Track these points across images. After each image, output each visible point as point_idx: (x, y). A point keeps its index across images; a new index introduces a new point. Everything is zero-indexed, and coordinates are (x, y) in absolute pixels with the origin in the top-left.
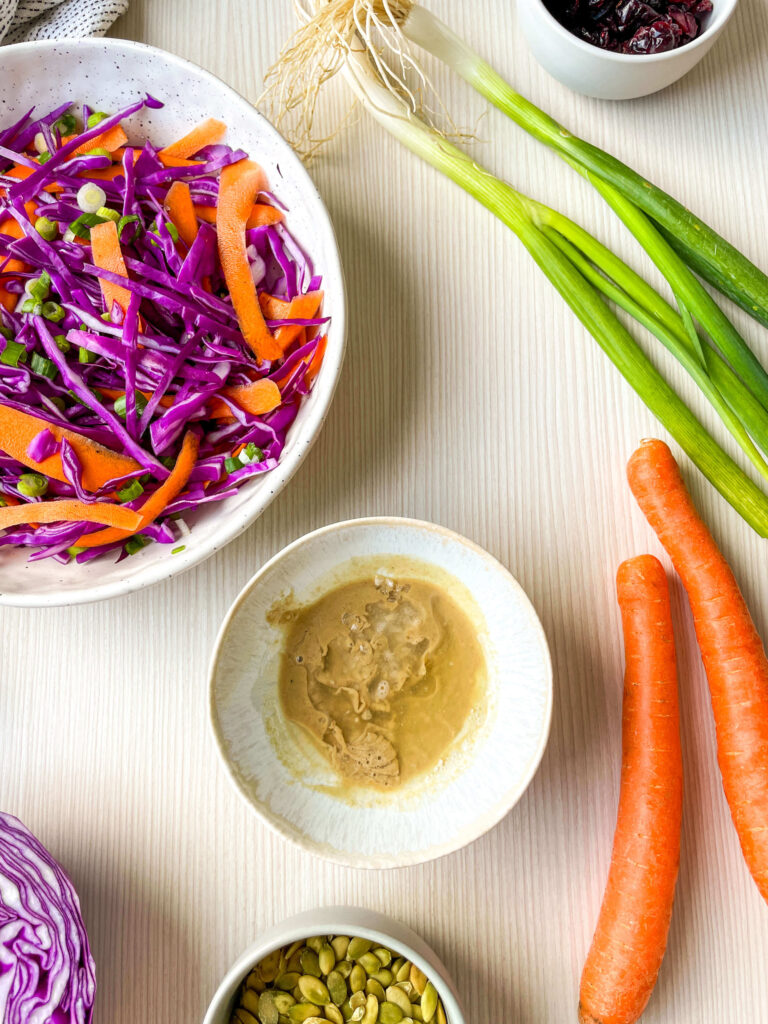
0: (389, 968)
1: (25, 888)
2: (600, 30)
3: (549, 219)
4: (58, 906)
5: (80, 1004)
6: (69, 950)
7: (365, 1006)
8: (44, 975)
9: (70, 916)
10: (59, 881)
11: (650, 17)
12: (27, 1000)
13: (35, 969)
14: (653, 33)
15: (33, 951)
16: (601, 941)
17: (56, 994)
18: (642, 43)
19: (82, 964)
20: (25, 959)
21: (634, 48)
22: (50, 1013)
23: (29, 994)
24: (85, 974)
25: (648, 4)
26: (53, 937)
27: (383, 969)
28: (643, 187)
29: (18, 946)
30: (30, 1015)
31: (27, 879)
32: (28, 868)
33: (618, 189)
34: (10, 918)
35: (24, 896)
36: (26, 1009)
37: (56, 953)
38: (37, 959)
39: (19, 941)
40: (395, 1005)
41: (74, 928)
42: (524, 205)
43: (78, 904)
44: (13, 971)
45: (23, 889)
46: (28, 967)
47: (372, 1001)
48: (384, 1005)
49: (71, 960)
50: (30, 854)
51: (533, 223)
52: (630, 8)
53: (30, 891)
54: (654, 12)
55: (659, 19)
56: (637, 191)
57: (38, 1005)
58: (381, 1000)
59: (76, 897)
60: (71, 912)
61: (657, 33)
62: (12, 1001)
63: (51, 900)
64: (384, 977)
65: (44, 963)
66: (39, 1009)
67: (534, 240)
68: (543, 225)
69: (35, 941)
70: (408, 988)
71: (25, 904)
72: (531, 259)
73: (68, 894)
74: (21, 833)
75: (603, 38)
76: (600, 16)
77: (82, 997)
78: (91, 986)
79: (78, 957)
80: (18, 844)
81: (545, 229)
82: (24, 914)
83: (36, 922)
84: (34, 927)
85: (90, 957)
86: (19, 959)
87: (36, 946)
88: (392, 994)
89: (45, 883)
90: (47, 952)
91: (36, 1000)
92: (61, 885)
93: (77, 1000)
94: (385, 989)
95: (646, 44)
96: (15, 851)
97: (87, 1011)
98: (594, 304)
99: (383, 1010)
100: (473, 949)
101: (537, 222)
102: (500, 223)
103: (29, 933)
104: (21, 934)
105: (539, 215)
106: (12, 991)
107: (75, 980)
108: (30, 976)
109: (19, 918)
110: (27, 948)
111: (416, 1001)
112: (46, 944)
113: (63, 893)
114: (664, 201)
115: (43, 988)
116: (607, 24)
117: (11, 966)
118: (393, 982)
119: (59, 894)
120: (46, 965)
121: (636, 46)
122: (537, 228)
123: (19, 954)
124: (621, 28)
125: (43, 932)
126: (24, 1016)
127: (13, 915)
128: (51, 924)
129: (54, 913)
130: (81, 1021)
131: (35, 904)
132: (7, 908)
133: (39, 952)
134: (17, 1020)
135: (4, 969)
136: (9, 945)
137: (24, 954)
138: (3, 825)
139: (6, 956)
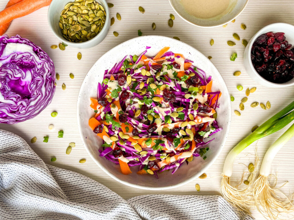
5: (8, 120)
6: (20, 118)
8: (14, 112)
12: (9, 108)
15: (20, 110)
17: (10, 115)
20: (18, 108)
23: (11, 109)
24: (14, 122)
26: (23, 114)
29: (21, 106)
30: (7, 109)
31: (36, 107)
32: (39, 106)
37: (19, 115)
38: (18, 110)
39: (22, 106)
44: (16, 105)
45: (34, 106)
49: (17, 118)
50: (42, 107)
53: (33, 108)
57: (8, 111)
60: (28, 118)
62: (9, 105)
63: (31, 113)
69: (22, 110)
71: (31, 107)
74: (47, 105)
78: (11, 123)
79: (18, 120)
83: (26, 110)
84: (25, 109)
85: (18, 123)
86: (18, 106)
87: (21, 110)
89: (35, 111)
90: (19, 113)
96: (43, 103)
103: (24, 108)
104: (24, 106)
106: (12, 105)
107: (13, 119)
108: (15, 109)
109: (27, 106)
110: (21, 108)
112: (21, 112)
113: (32, 116)
115: (12, 112)
117: (17, 105)
120: (17, 113)
123: (19, 106)
125: (24, 111)
126: (6, 108)
127: (28, 104)
128: (26, 113)
129: (28, 114)
130: (4, 121)
131: (30, 109)
132: (30, 103)
133: (19, 111)
134: (5, 106)
135: (16, 103)
136: (21, 104)
137: (19, 107)
138: (49, 100)
139: (19, 103)
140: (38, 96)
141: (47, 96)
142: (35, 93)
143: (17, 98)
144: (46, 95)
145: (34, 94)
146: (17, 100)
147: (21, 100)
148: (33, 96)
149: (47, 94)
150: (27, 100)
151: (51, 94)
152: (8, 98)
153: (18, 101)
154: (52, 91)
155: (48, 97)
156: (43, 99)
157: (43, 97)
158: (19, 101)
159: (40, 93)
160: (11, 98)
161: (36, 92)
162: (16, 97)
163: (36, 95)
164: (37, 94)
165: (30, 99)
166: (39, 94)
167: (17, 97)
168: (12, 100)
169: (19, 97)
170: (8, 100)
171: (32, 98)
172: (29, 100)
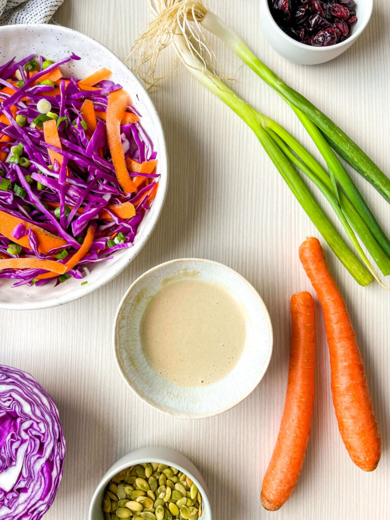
0: (177, 475)
1: (34, 405)
2: (300, 29)
3: (269, 124)
4: (49, 414)
5: (58, 458)
6: (53, 434)
7: (165, 492)
8: (42, 445)
9: (54, 419)
10: (49, 403)
11: (326, 24)
12: (34, 455)
13: (38, 442)
14: (326, 34)
15: (37, 434)
16: (272, 466)
17: (47, 454)
18: (320, 39)
19: (59, 440)
20: (33, 437)
21: (317, 41)
22: (45, 462)
23: (35, 453)
24: (61, 445)
25: (325, 18)
26: (46, 428)
27: (174, 475)
28: (316, 113)
29: (30, 431)
30: (35, 462)
31: (35, 402)
32: (35, 397)
33: (303, 112)
34: (27, 419)
35: (33, 409)
36: (33, 459)
37: (48, 435)
38: (39, 437)
39: (31, 429)
40: (179, 491)
41: (56, 424)
42: (257, 116)
43: (58, 414)
44: (27, 443)
45: (33, 406)
46: (34, 441)
47: (168, 490)
48: (174, 492)
49: (54, 439)
50: (36, 390)
51: (261, 126)
52: (316, 20)
53: (36, 407)
54: (327, 22)
55: (330, 26)
56: (313, 115)
57: (39, 458)
58: (173, 489)
59: (57, 411)
60: (55, 417)
61: (328, 35)
62: (27, 456)
63: (46, 411)
64: (174, 479)
65: (42, 439)
66: (39, 459)
67: (262, 135)
68: (266, 127)
69: (38, 429)
70: (185, 484)
71: (34, 413)
72: (260, 144)
73: (54, 409)
74: (32, 381)
75: (302, 34)
76: (301, 22)
77: (59, 455)
78: (63, 450)
79: (57, 437)
80: (31, 386)
81: (267, 130)
82: (33, 417)
83: (39, 421)
84: (38, 423)
85: (63, 437)
86: (30, 437)
87: (38, 432)
88: (177, 486)
89: (43, 404)
90: (44, 434)
91: (38, 456)
92: (50, 405)
93: (57, 456)
94: (175, 484)
95: (322, 40)
96: (29, 389)
97: (61, 461)
98: (288, 168)
99: (173, 494)
100: (215, 466)
101: (263, 126)
102: (245, 125)
103: (35, 426)
104: (32, 426)
105: (265, 123)
106: (27, 451)
107: (56, 447)
108: (35, 444)
109: (31, 419)
110: (34, 433)
111: (188, 490)
112: (43, 431)
113: (51, 409)
114: (326, 121)
115: (41, 450)
116: (304, 27)
117: (27, 440)
118: (178, 481)
119: (49, 409)
120: (43, 440)
121: (318, 40)
122: (264, 129)
123: (30, 435)
124: (311, 29)
125: (42, 425)
126: (32, 463)
127: (28, 418)
128: (45, 422)
129: (47, 417)
130: (58, 465)
131: (38, 413)
132: (25, 414)
133: (40, 434)
134: (29, 464)
135: (23, 441)
136: (26, 431)
137: (33, 435)
138: (23, 377)
139: (24, 436)
140: (14, 399)
141: (16, 382)
142: (7, 404)
143: (14, 440)
144: (14, 382)
145: (9, 407)
146: (18, 440)
147: (19, 432)
148: (12, 409)
149: (10, 382)
150: (19, 420)
151: (12, 373)
152: (14, 459)
153: (19, 438)
154: (5, 371)
155: (17, 379)
156: (21, 388)
157: (17, 388)
158: (20, 436)
159: (8, 395)
160: (14, 452)
161: (4, 402)
162: (12, 443)
163: (11, 401)
164: (9, 400)
165: (18, 414)
166: (11, 396)
167: (12, 440)
168: (17, 450)
169: (13, 436)
170: (16, 459)
171: (17, 410)
172: (20, 416)
